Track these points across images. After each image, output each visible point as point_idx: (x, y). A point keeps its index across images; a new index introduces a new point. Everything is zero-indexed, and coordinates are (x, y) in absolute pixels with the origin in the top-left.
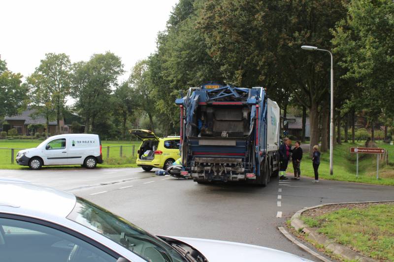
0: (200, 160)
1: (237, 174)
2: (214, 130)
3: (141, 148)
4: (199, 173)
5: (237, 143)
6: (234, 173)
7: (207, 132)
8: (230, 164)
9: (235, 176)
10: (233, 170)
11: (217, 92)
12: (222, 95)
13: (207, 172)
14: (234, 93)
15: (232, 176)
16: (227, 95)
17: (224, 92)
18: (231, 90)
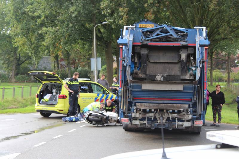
0: (141, 106)
1: (183, 121)
2: (147, 73)
3: (41, 92)
4: (140, 120)
5: (184, 88)
6: (180, 120)
7: (141, 75)
8: (176, 111)
9: (181, 123)
10: (179, 117)
11: (152, 32)
12: (158, 35)
13: (149, 119)
14: (172, 32)
15: (177, 123)
16: (164, 35)
17: (160, 32)
18: (169, 29)
